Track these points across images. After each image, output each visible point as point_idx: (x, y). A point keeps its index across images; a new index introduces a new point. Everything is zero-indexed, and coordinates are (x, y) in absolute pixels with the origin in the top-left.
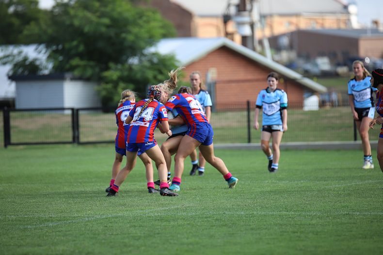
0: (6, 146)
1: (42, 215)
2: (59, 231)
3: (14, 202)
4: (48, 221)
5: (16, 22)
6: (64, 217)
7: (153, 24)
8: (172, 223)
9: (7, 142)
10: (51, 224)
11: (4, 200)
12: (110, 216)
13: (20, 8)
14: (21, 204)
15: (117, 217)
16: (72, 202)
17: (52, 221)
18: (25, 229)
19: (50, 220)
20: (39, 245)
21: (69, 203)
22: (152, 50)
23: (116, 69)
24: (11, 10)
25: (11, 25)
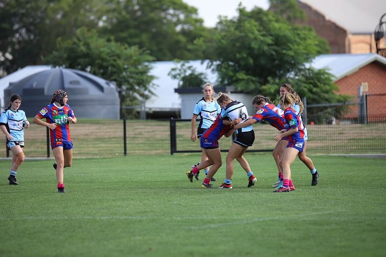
0: (172, 153)
1: (205, 217)
2: (220, 233)
3: (179, 205)
4: (210, 223)
5: (183, 39)
6: (225, 219)
7: (309, 41)
8: (326, 227)
9: (174, 149)
10: (213, 226)
11: (171, 202)
12: (267, 219)
13: (186, 27)
14: (186, 207)
15: (273, 221)
16: (232, 205)
17: (214, 223)
18: (190, 230)
19: (212, 222)
20: (203, 245)
21: (230, 207)
22: (307, 66)
23: (274, 83)
24: (178, 28)
25: (178, 42)
